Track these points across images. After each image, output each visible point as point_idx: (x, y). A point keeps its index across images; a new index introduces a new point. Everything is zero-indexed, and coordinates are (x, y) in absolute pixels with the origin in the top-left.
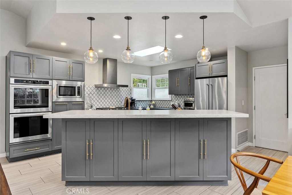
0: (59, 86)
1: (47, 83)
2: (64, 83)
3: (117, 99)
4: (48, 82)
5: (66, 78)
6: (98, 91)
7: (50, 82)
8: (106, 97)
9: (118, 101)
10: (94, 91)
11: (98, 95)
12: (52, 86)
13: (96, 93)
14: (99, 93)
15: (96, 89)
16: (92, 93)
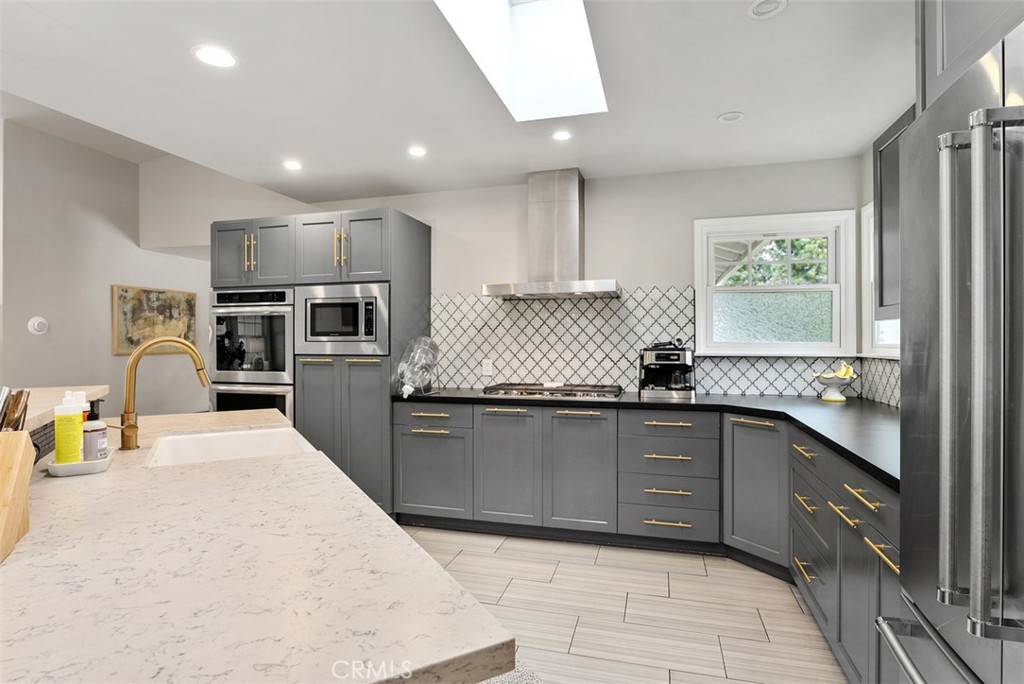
0: (312, 305)
1: (281, 297)
2: (320, 294)
3: (607, 347)
4: (284, 293)
5: (330, 276)
6: (515, 315)
7: (289, 292)
8: (552, 339)
9: (615, 356)
10: (501, 315)
11: (515, 331)
12: (294, 305)
13: (507, 323)
14: (522, 323)
15: (508, 306)
16: (493, 323)
